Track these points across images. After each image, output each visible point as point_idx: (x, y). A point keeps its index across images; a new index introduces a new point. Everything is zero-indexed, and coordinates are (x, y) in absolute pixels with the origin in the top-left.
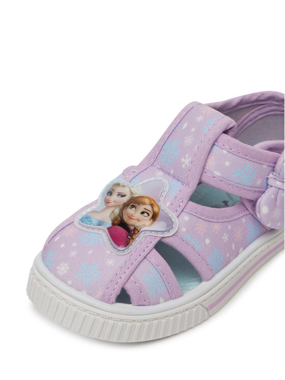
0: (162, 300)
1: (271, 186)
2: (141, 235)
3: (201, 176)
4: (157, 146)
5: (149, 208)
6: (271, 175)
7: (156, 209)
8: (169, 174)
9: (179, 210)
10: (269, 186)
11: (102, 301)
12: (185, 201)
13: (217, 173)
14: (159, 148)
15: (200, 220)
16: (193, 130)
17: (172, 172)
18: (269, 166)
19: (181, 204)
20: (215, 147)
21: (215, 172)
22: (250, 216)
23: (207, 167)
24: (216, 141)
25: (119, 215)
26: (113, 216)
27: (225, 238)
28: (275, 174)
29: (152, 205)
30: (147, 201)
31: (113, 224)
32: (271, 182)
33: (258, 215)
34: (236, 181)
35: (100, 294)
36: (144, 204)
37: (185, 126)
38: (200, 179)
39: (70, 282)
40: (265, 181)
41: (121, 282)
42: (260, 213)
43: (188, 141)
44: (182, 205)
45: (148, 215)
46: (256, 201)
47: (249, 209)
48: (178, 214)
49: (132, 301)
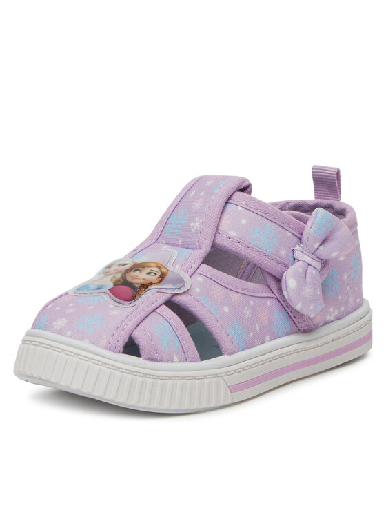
0: (176, 358)
1: (299, 260)
2: (148, 292)
3: (215, 237)
4: (161, 221)
5: (157, 269)
6: (298, 246)
7: (164, 270)
8: (177, 245)
9: (192, 271)
10: (296, 260)
11: (107, 349)
12: (198, 262)
13: (232, 234)
14: (165, 223)
15: (217, 284)
16: (202, 194)
17: (180, 242)
18: (293, 234)
19: (193, 265)
20: (229, 205)
21: (230, 232)
22: (276, 301)
23: (220, 228)
24: (230, 198)
25: (122, 277)
26: (114, 280)
27: (247, 313)
28: (301, 245)
29: (159, 268)
30: (152, 265)
31: (115, 285)
32: (298, 255)
33: (285, 293)
34: (255, 243)
35: (105, 341)
36: (150, 267)
37: (193, 193)
38: (214, 241)
39: (69, 333)
40: (291, 254)
41: (128, 328)
42: (287, 292)
43: (197, 205)
44: (195, 266)
45: (156, 274)
46: (282, 276)
47: (275, 291)
48: (190, 274)
49: (142, 355)
